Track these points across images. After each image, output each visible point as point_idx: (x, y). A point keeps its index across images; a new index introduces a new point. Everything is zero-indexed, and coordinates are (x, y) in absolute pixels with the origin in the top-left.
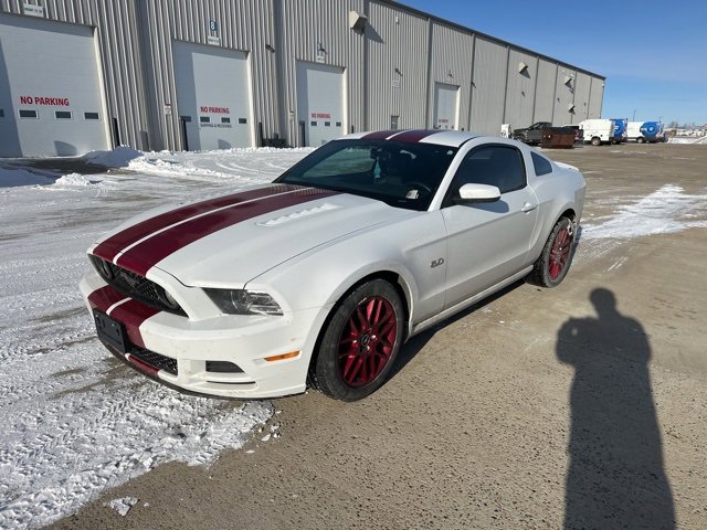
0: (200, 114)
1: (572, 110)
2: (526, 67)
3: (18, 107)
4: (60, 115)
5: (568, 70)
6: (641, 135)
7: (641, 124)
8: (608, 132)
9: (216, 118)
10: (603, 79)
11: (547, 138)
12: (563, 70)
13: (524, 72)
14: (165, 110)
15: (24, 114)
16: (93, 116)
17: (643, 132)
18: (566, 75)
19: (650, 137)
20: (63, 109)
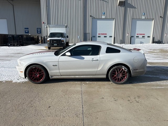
0: (136, 35)
3: (98, 35)
4: (105, 37)
9: (141, 36)
14: (127, 35)
15: (99, 37)
16: (111, 37)
20: (105, 35)
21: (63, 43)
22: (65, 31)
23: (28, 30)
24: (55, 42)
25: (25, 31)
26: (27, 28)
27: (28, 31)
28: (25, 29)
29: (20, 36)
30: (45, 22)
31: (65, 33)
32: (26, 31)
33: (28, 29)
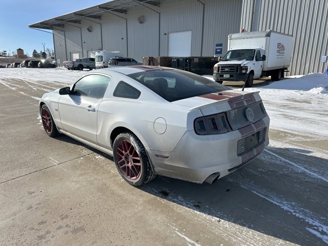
21: (244, 71)
22: (264, 46)
23: (221, 47)
24: (227, 69)
25: (216, 49)
26: (220, 43)
27: (221, 49)
28: (217, 45)
29: (188, 59)
30: (246, 29)
31: (264, 49)
32: (218, 50)
33: (221, 45)
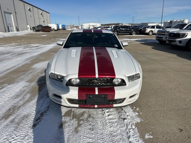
1: (44, 21)
2: (30, 9)
5: (41, 10)
6: (62, 28)
7: (61, 25)
8: (56, 27)
10: (49, 13)
11: (43, 29)
12: (39, 10)
13: (29, 10)
17: (62, 27)
18: (41, 12)
19: (64, 29)
